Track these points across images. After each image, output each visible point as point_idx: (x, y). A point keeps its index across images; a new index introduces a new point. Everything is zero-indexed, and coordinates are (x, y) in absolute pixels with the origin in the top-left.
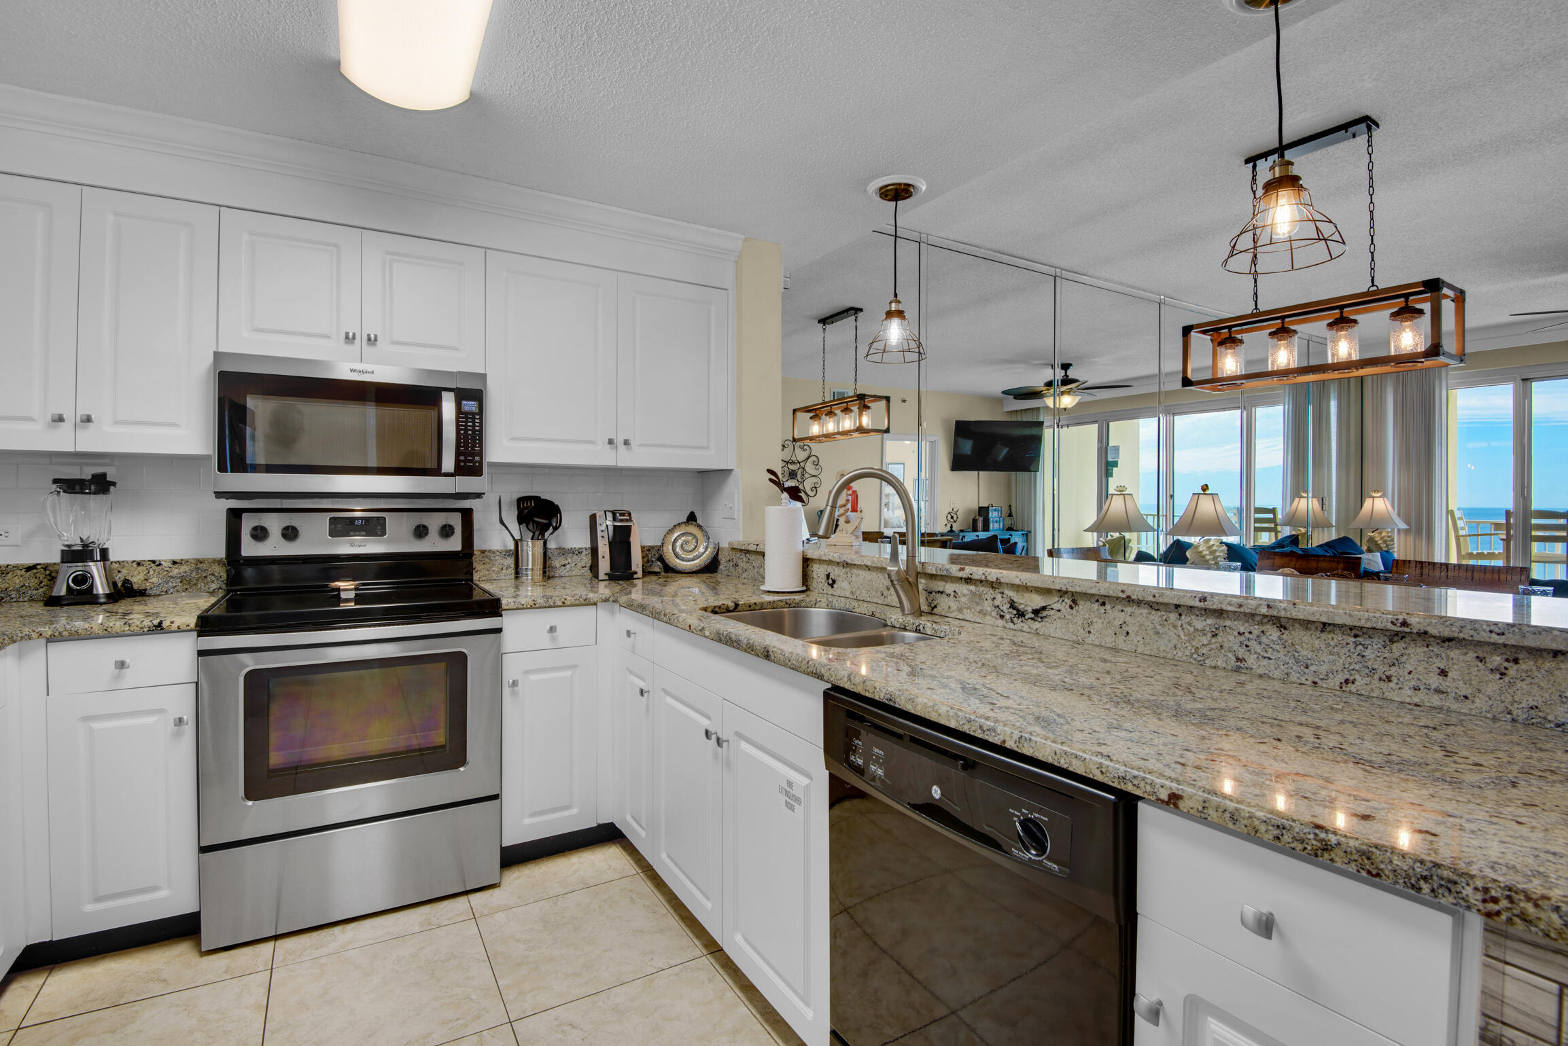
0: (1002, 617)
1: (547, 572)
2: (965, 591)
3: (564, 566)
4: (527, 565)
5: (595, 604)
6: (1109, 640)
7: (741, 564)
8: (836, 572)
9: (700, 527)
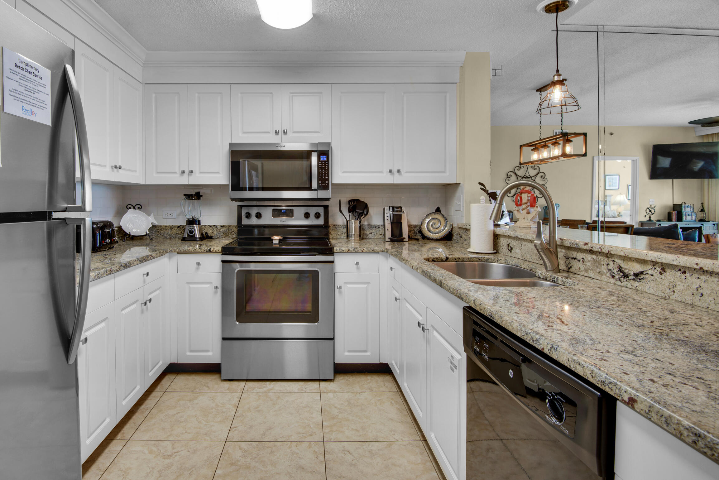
0: (613, 277)
1: (362, 236)
2: (589, 259)
3: (371, 233)
4: (352, 232)
5: (378, 253)
6: (688, 299)
7: (463, 236)
8: (513, 243)
9: (442, 215)
